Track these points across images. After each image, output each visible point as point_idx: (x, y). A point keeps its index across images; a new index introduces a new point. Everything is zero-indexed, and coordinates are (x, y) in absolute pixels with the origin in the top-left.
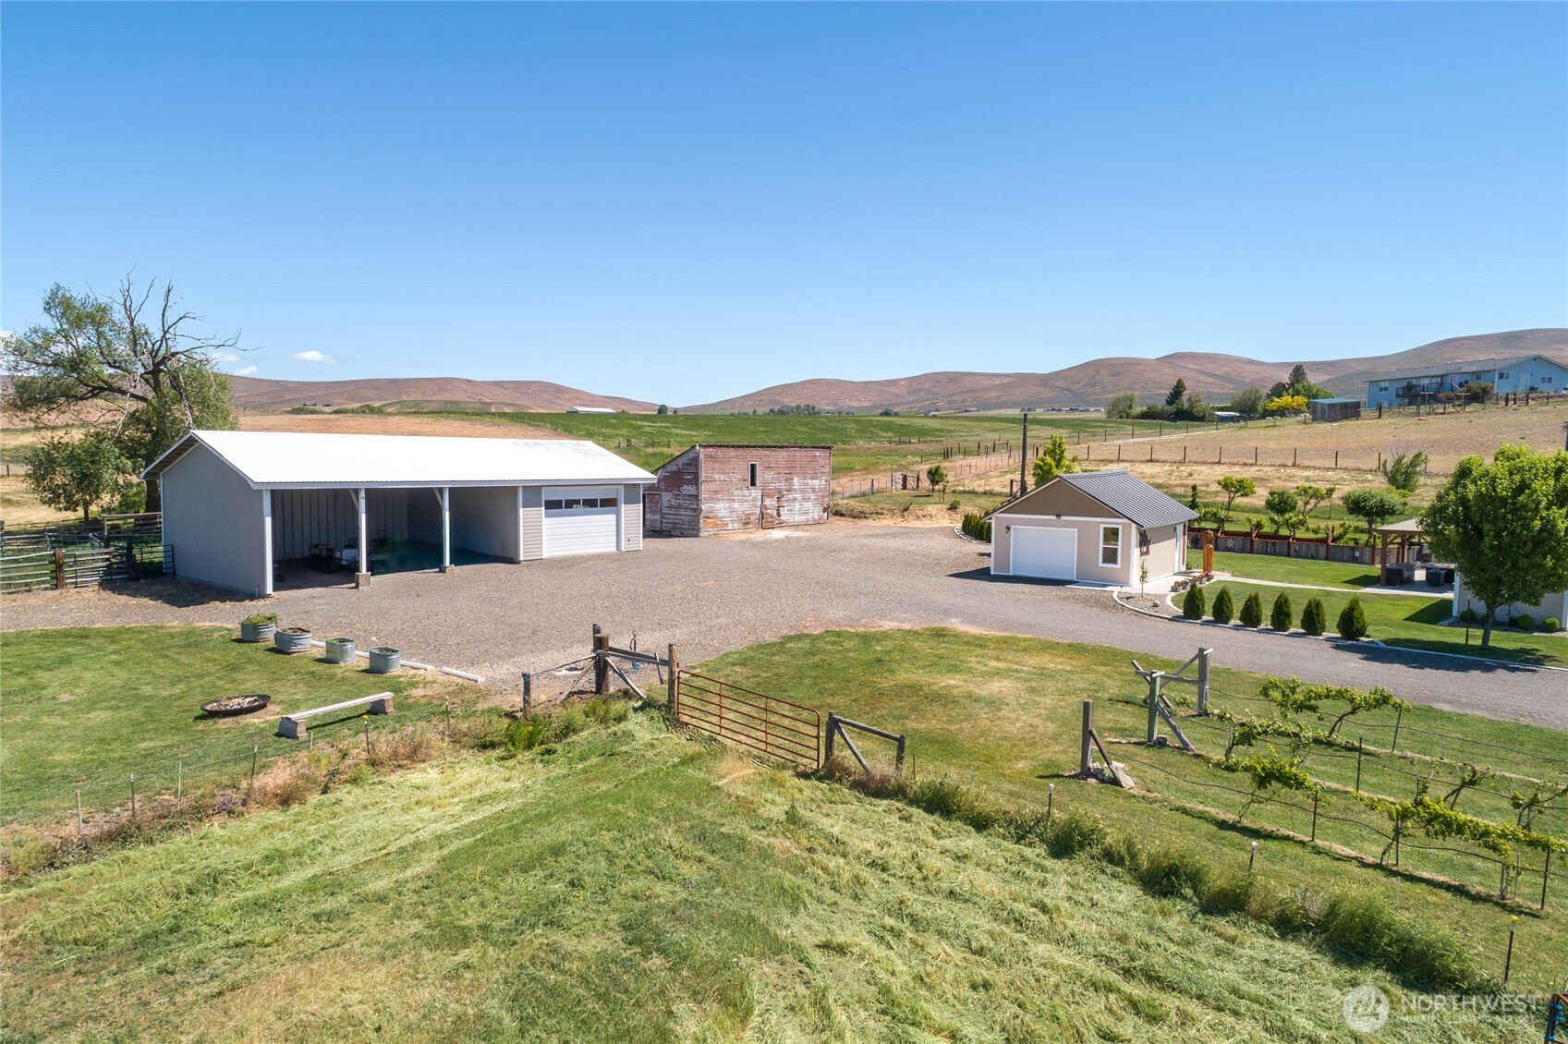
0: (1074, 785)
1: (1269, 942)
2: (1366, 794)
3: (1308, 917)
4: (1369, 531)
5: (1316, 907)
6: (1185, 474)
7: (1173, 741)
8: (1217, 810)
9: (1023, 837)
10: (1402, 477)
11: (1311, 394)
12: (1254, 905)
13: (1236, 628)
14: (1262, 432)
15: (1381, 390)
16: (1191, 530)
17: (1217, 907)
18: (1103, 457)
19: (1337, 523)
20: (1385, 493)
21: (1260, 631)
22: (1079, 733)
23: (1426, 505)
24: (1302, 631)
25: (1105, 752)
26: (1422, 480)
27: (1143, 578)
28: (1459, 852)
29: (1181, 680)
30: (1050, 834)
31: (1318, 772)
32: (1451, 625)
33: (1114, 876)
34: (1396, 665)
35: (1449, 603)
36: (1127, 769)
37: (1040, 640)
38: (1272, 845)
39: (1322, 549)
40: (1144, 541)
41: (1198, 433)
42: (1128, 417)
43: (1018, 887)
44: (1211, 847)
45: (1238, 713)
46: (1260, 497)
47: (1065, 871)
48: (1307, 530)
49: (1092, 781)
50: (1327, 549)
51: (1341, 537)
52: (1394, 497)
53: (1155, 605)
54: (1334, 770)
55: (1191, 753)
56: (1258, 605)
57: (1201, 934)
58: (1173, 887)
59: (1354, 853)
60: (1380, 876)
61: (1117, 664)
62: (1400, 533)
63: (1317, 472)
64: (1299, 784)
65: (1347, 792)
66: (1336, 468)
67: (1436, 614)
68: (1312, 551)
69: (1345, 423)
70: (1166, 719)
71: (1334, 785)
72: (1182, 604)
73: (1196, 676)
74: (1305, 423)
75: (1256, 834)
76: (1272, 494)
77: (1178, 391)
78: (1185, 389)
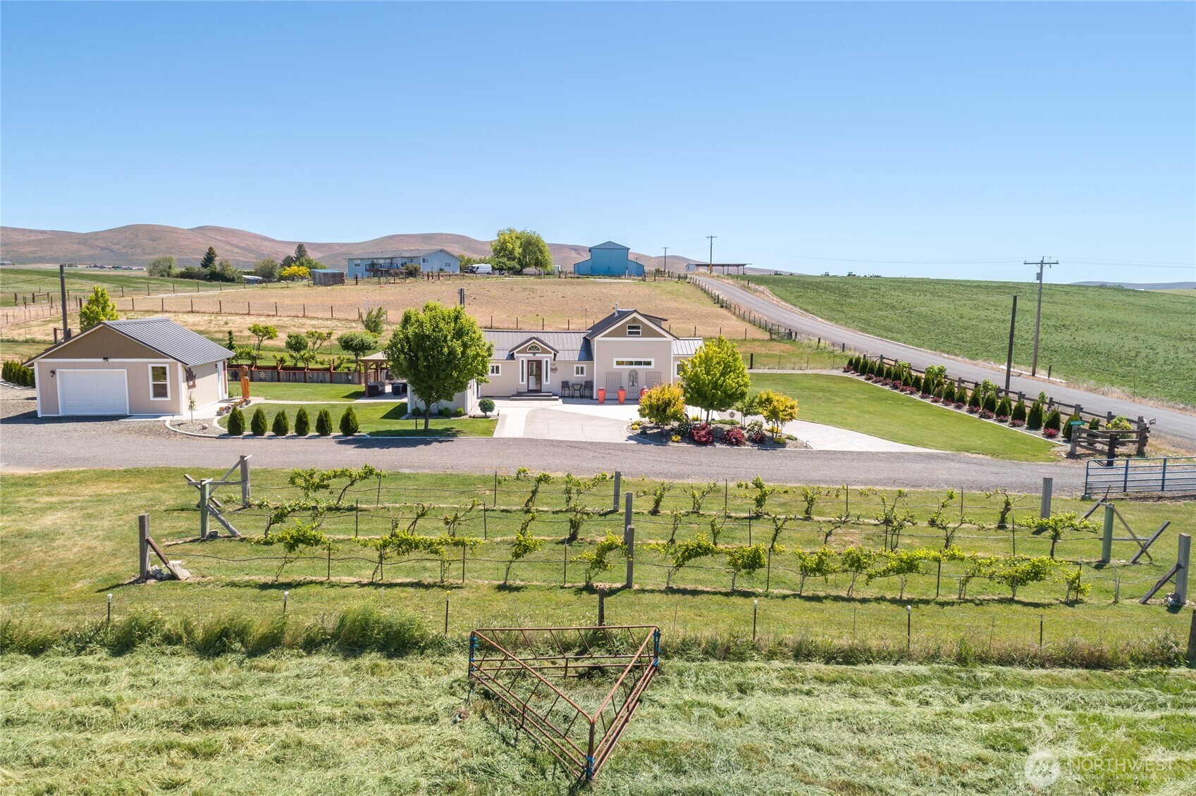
0: (134, 590)
1: (299, 660)
2: (362, 538)
3: (325, 633)
4: (356, 362)
5: (331, 624)
6: (222, 323)
7: (223, 532)
8: (260, 577)
9: (84, 648)
10: (373, 325)
11: (311, 266)
12: (287, 638)
13: (270, 437)
14: (279, 291)
15: (356, 265)
16: (230, 366)
17: (260, 649)
18: (148, 309)
19: (335, 357)
20: (363, 335)
21: (287, 438)
22: (137, 544)
23: (387, 342)
24: (318, 434)
25: (162, 554)
26: (385, 327)
27: (191, 407)
28: (417, 560)
29: (228, 483)
30: (110, 637)
31: (331, 530)
32: (408, 418)
33: (173, 654)
34: (376, 449)
35: (405, 405)
36: (184, 564)
37: (95, 471)
38: (300, 591)
39: (327, 375)
40: (190, 376)
41: (230, 291)
42: (169, 276)
43: (78, 694)
44: (254, 605)
45: (274, 501)
46: (281, 340)
47: (127, 665)
48: (316, 362)
49: (152, 581)
50: (330, 375)
51: (339, 366)
52: (369, 338)
53: (204, 428)
54: (342, 526)
55: (237, 539)
56: (284, 418)
57: (248, 674)
58: (225, 645)
59: (355, 580)
60: (371, 590)
61: (172, 480)
62: (375, 362)
63: (320, 321)
64: (317, 541)
65: (350, 540)
66: (332, 319)
67: (398, 412)
68: (321, 378)
69: (335, 287)
70: (216, 516)
71: (342, 537)
72: (226, 425)
73: (239, 479)
74: (309, 286)
75: (288, 586)
76: (290, 337)
77: (209, 258)
78: (216, 256)
